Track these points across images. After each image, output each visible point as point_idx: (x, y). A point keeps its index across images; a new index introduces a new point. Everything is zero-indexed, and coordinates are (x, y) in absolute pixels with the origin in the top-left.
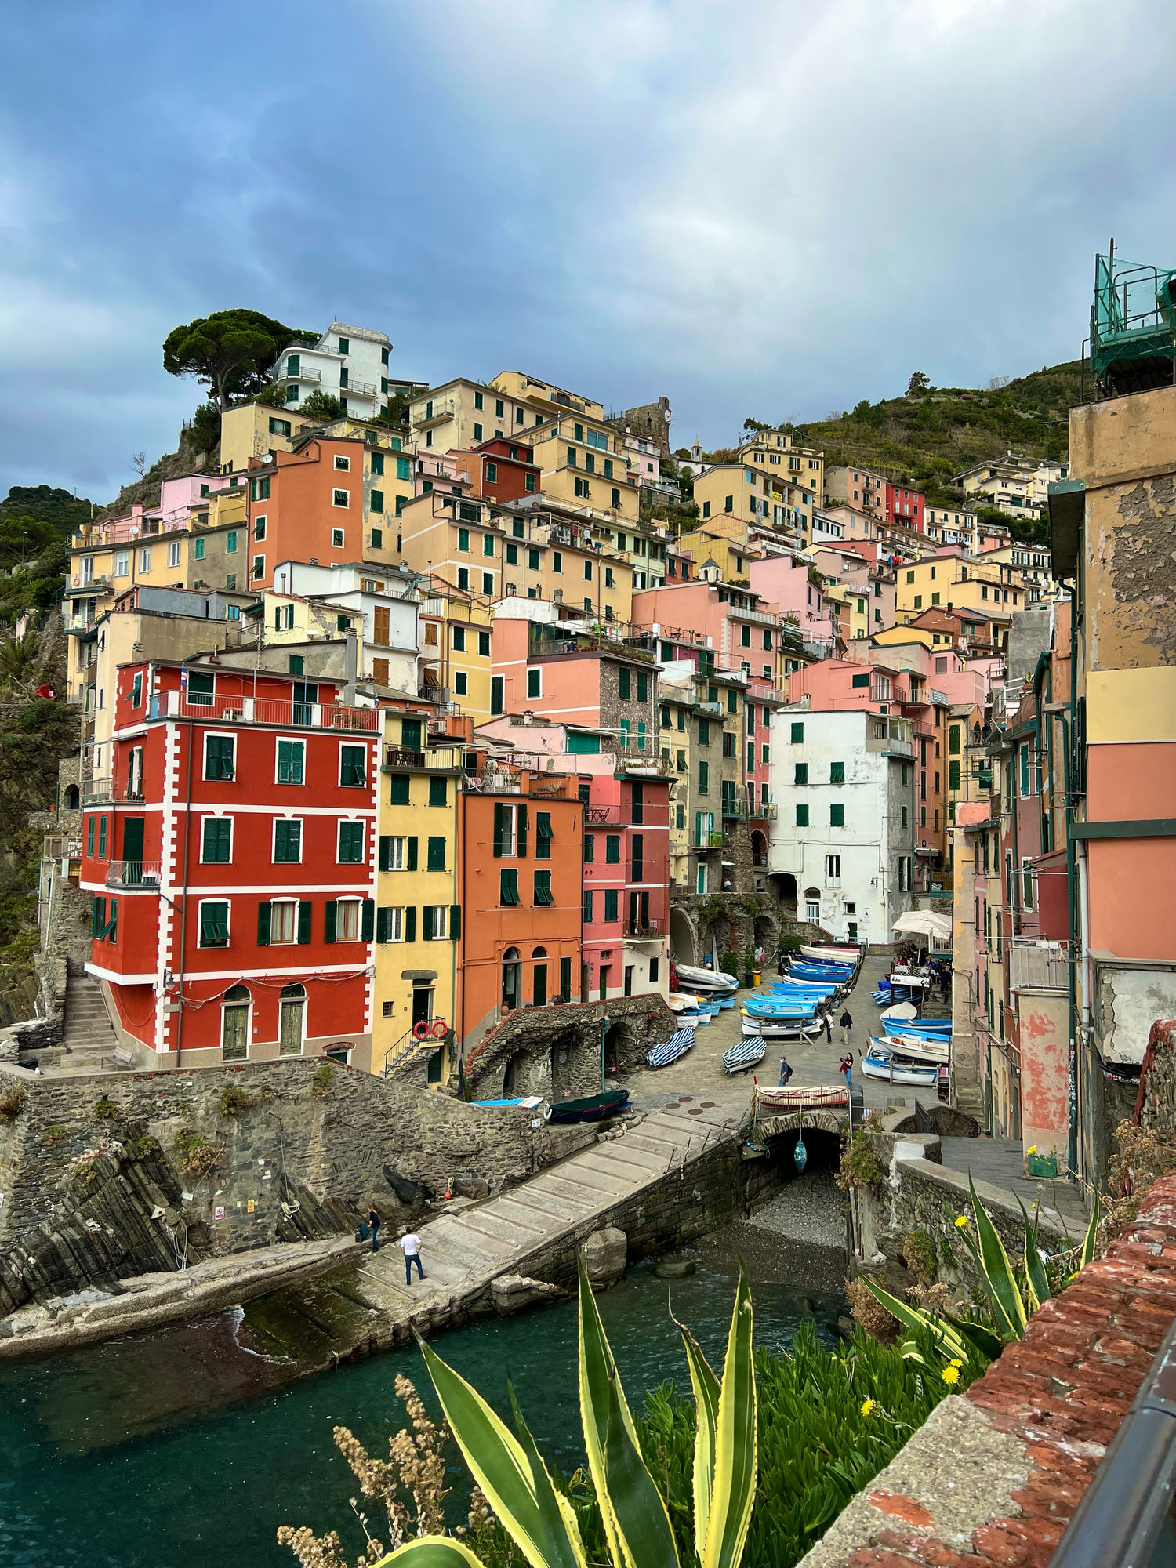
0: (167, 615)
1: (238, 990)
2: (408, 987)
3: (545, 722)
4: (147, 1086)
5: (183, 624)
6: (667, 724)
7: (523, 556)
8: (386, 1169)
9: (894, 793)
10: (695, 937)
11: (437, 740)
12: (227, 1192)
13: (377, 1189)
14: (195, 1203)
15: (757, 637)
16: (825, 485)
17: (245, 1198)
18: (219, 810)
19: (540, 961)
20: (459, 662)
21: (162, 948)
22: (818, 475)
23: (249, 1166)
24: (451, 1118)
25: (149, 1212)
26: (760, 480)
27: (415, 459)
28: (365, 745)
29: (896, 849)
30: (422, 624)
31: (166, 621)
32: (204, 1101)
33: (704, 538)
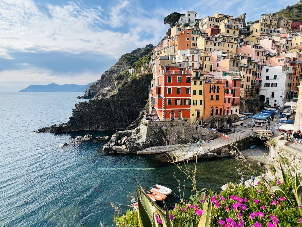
0: (163, 60)
1: (173, 111)
2: (196, 112)
3: (219, 71)
4: (161, 123)
5: (165, 61)
6: (241, 70)
7: (217, 44)
8: (193, 136)
9: (287, 80)
10: (244, 106)
11: (201, 75)
12: (171, 137)
13: (191, 139)
14: (167, 138)
15: (260, 54)
16: (278, 24)
17: (174, 138)
18: (170, 87)
19: (217, 109)
20: (206, 63)
21: (163, 105)
22: (276, 22)
23: (174, 134)
24: (202, 130)
25: (162, 138)
26: (263, 25)
27: (200, 31)
28: (190, 76)
29: (286, 91)
30: (200, 57)
31: (163, 61)
32: (168, 125)
33: (251, 37)
